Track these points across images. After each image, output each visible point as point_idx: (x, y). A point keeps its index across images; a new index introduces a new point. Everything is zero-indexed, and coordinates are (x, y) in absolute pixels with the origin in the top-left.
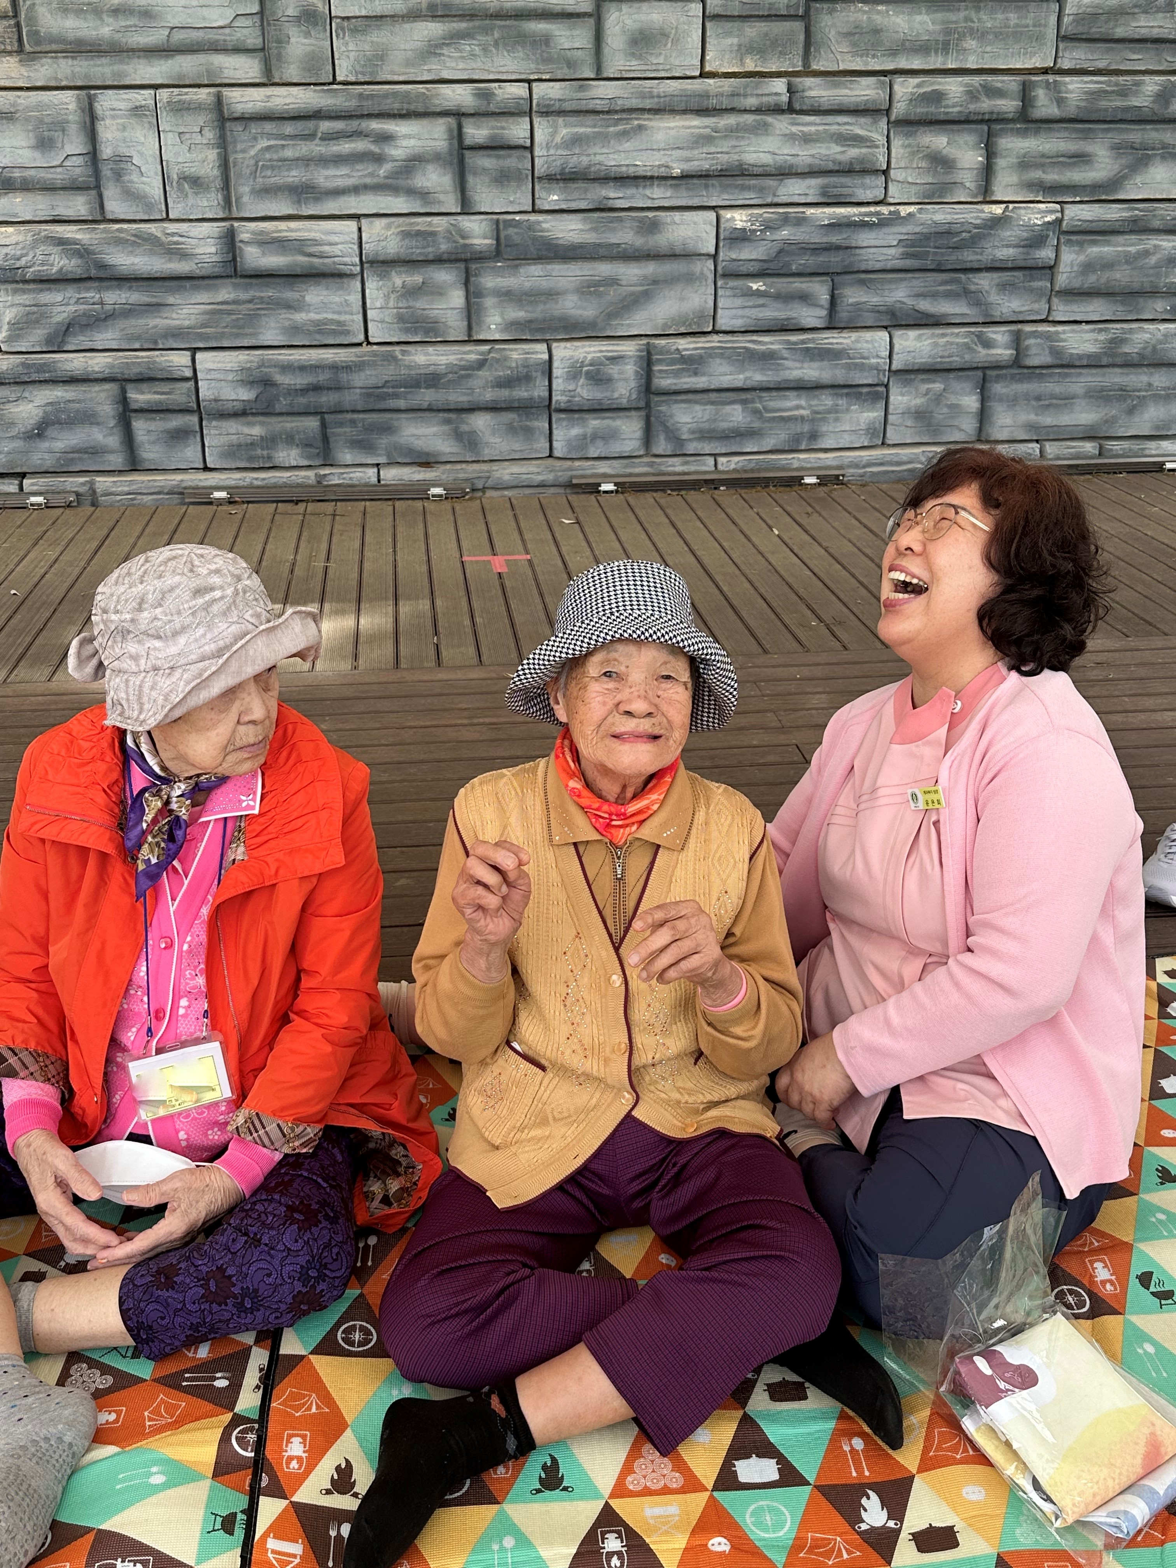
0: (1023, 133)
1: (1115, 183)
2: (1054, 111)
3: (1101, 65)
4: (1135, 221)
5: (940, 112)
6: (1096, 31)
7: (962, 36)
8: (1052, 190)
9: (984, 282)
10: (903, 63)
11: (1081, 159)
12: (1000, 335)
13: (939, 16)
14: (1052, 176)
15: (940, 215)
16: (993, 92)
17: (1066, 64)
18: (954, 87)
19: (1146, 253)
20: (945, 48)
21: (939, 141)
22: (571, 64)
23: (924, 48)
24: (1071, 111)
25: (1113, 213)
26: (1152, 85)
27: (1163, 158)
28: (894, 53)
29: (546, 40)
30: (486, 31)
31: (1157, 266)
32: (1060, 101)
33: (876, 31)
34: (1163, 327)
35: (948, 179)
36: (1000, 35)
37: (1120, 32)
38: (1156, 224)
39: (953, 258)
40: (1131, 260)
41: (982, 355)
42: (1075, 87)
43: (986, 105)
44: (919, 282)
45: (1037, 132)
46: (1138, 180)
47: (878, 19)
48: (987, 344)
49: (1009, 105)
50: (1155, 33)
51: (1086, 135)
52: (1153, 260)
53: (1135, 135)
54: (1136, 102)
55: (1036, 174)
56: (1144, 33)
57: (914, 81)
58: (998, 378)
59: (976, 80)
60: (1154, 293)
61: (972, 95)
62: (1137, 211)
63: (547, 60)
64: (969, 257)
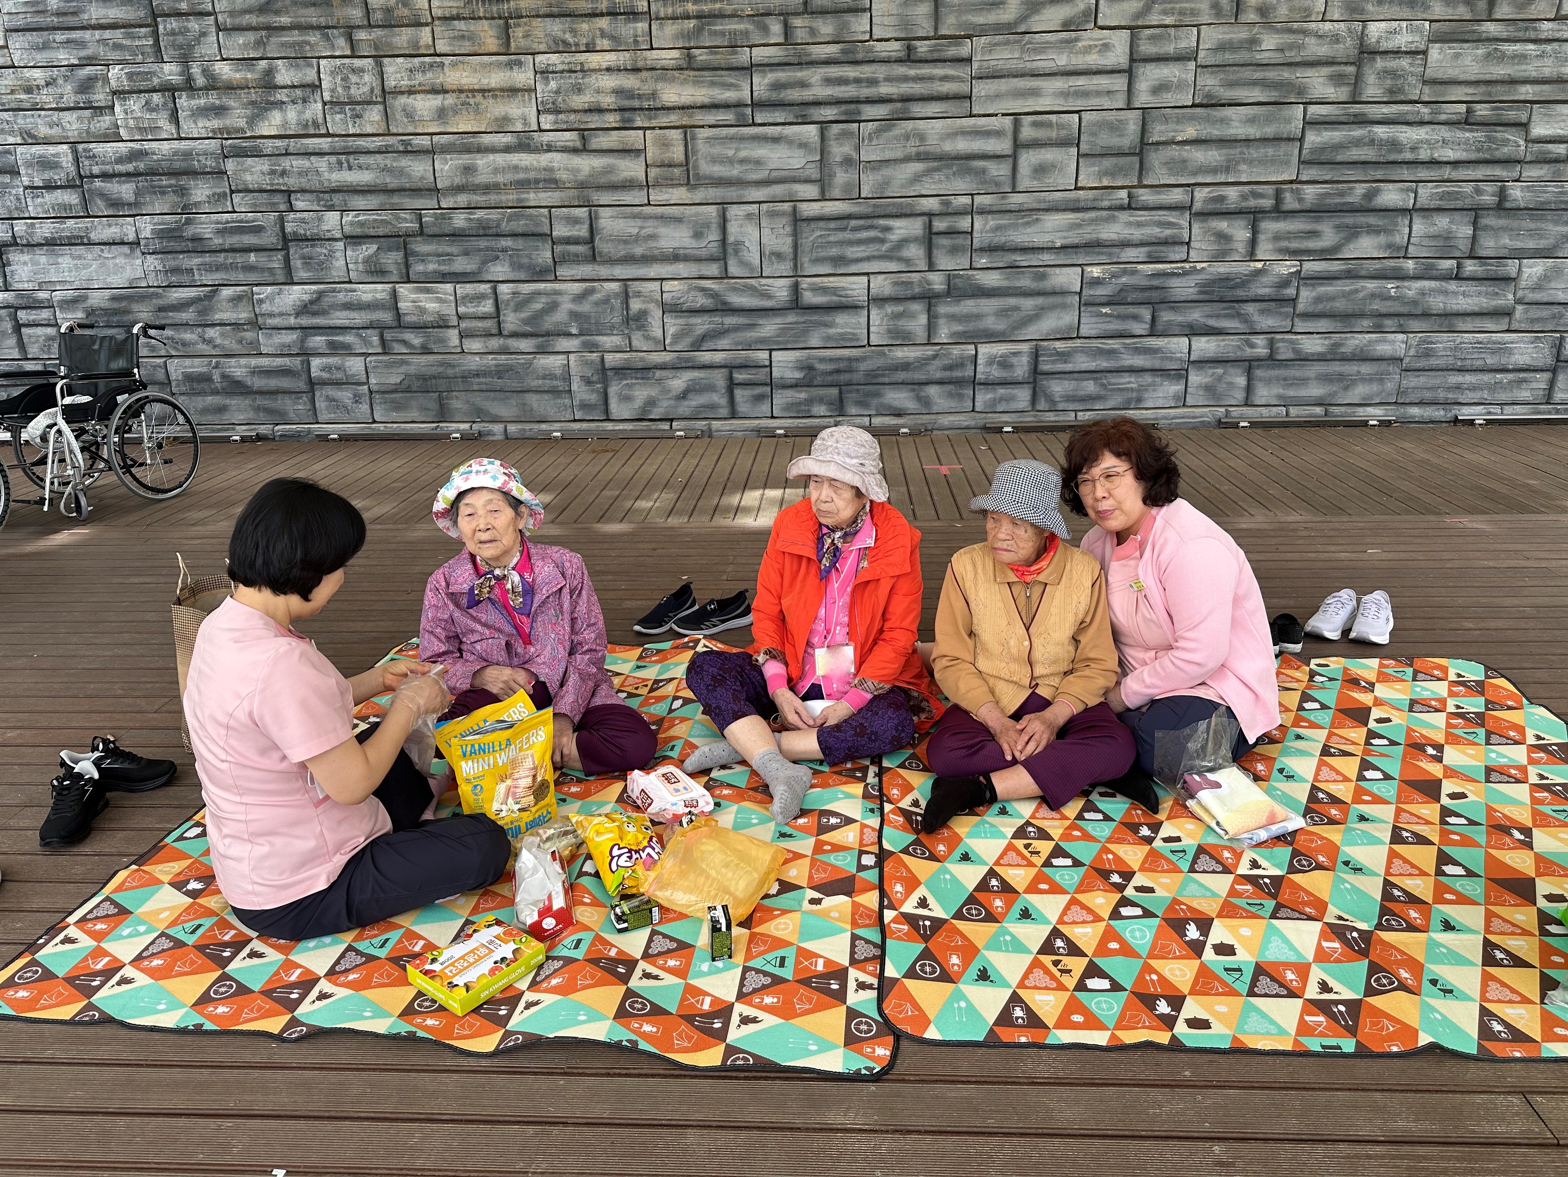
0: (1277, 219)
1: (1337, 248)
2: (1296, 206)
3: (1327, 178)
4: (1349, 271)
5: (1223, 207)
6: (1323, 158)
7: (1238, 163)
8: (1294, 253)
9: (1250, 309)
10: (1200, 180)
11: (1314, 234)
12: (1260, 341)
13: (1224, 151)
14: (1295, 245)
15: (1222, 269)
16: (1256, 195)
17: (1304, 178)
18: (1232, 193)
19: (1357, 291)
20: (1227, 170)
21: (1222, 225)
22: (997, 184)
23: (1214, 171)
24: (1307, 206)
25: (1335, 267)
26: (1360, 189)
27: (1368, 233)
28: (1195, 174)
29: (984, 171)
30: (949, 167)
31: (1364, 299)
32: (1300, 200)
33: (1184, 161)
34: (1367, 336)
35: (1228, 247)
36: (1262, 162)
37: (1339, 158)
38: (1363, 273)
39: (1229, 294)
40: (1346, 295)
41: (1249, 352)
42: (1310, 191)
43: (1252, 203)
44: (1208, 308)
45: (1285, 218)
46: (1351, 246)
47: (1185, 154)
48: (1252, 346)
49: (1267, 203)
50: (1363, 158)
51: (1317, 220)
52: (1361, 295)
53: (1349, 220)
54: (1350, 199)
55: (1284, 244)
56: (1355, 158)
57: (1207, 190)
58: (1259, 367)
59: (1247, 188)
60: (1362, 315)
61: (1244, 197)
62: (1351, 265)
63: (984, 182)
64: (1240, 293)
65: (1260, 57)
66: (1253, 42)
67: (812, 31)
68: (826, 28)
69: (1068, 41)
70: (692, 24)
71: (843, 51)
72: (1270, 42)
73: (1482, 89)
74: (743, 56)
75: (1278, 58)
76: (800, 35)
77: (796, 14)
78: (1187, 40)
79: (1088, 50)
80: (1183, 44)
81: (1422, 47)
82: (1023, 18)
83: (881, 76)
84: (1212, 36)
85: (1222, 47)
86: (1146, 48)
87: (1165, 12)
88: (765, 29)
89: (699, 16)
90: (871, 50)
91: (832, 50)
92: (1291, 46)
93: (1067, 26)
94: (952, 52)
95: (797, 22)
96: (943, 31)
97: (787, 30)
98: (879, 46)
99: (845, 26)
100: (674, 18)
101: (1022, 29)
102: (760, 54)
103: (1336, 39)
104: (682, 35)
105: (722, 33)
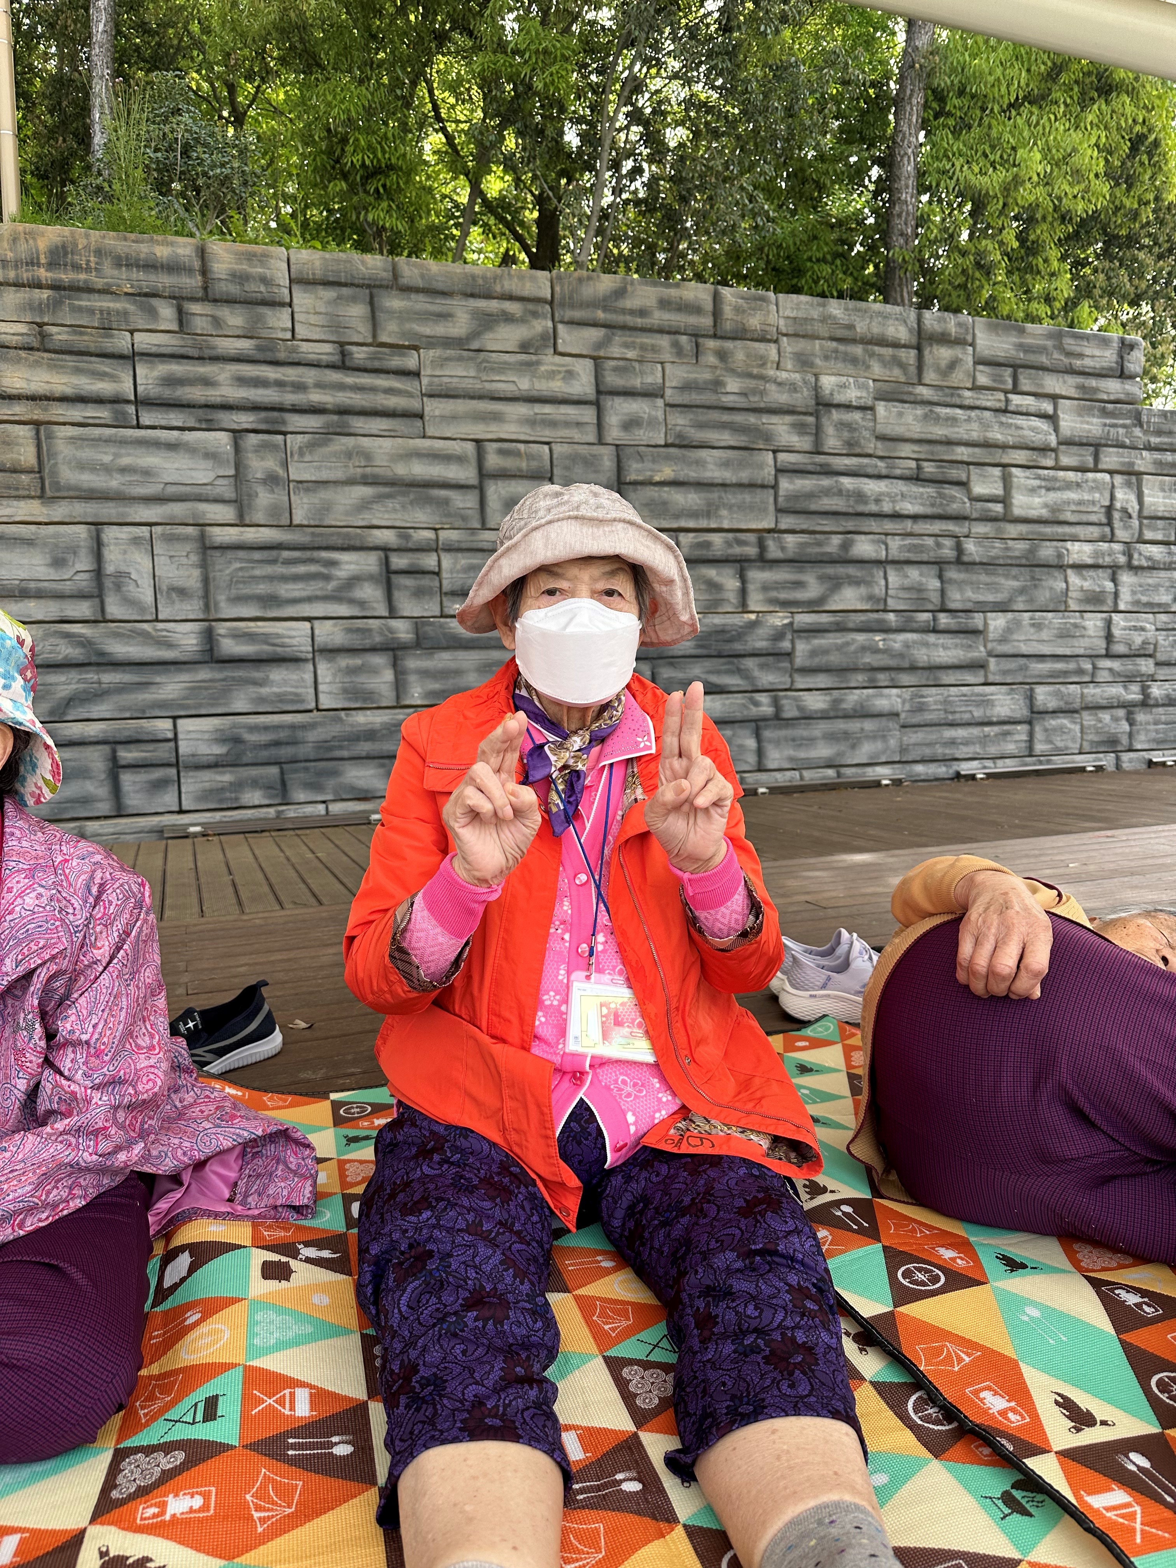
0: (762, 569)
1: (822, 600)
2: (779, 555)
3: (804, 527)
4: (837, 623)
5: (709, 554)
6: (799, 506)
7: (718, 508)
8: (785, 604)
9: (750, 663)
10: (683, 524)
11: (799, 585)
12: (763, 698)
13: (703, 495)
14: (783, 595)
15: (717, 620)
16: (741, 543)
17: (783, 526)
18: (717, 539)
19: (847, 644)
20: (708, 515)
21: (711, 572)
22: (464, 518)
23: (694, 514)
24: (790, 554)
25: (824, 618)
26: (836, 540)
27: (850, 584)
28: (677, 516)
29: (446, 502)
30: (403, 494)
31: (855, 652)
32: (783, 549)
33: (665, 503)
34: (865, 691)
35: (719, 597)
36: (741, 507)
37: (813, 507)
38: (851, 625)
39: (727, 648)
40: (839, 648)
41: (754, 711)
42: (790, 540)
43: (737, 550)
44: (708, 664)
45: (771, 568)
46: (836, 597)
47: (665, 495)
48: (757, 704)
49: (752, 551)
50: (834, 508)
51: (801, 571)
52: (852, 648)
53: (830, 570)
54: (828, 549)
55: (774, 594)
56: (827, 508)
57: (691, 535)
58: (767, 727)
59: (730, 535)
60: (855, 669)
61: (728, 544)
62: (838, 618)
63: (448, 515)
64: (738, 647)
65: (727, 400)
66: (717, 385)
67: (217, 321)
68: (234, 319)
69: (529, 364)
70: (45, 294)
71: (259, 348)
72: (733, 385)
73: (925, 448)
74: (122, 342)
75: (741, 402)
76: (200, 324)
77: (193, 299)
78: (653, 377)
79: (551, 375)
80: (649, 380)
81: (870, 403)
82: (475, 335)
83: (310, 381)
84: (677, 374)
85: (687, 387)
86: (612, 380)
87: (626, 346)
88: (153, 313)
89: (56, 287)
90: (294, 350)
91: (245, 345)
92: (754, 392)
93: (525, 347)
94: (396, 362)
95: (195, 308)
96: (384, 338)
97: (182, 316)
98: (305, 347)
99: (259, 319)
100: (18, 285)
101: (475, 345)
102: (143, 341)
103: (793, 388)
104: (30, 306)
105: (91, 311)
